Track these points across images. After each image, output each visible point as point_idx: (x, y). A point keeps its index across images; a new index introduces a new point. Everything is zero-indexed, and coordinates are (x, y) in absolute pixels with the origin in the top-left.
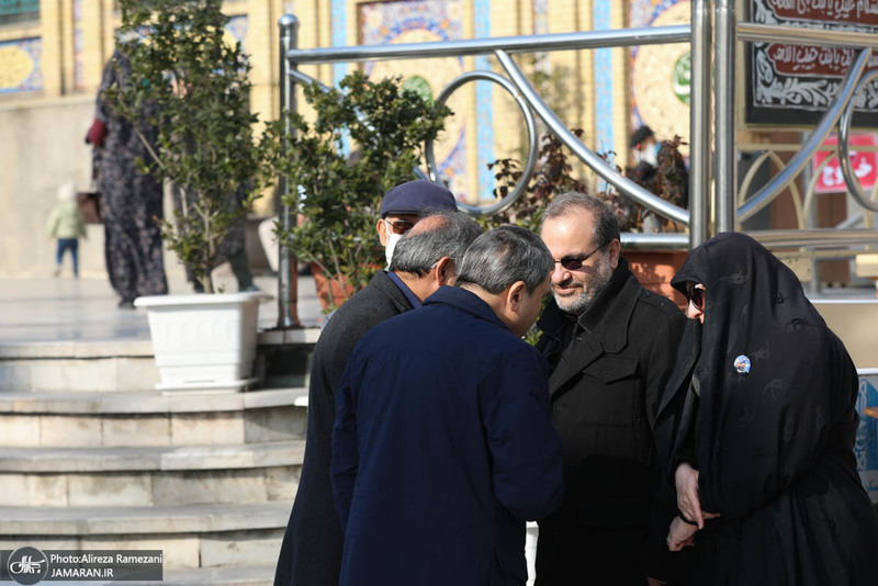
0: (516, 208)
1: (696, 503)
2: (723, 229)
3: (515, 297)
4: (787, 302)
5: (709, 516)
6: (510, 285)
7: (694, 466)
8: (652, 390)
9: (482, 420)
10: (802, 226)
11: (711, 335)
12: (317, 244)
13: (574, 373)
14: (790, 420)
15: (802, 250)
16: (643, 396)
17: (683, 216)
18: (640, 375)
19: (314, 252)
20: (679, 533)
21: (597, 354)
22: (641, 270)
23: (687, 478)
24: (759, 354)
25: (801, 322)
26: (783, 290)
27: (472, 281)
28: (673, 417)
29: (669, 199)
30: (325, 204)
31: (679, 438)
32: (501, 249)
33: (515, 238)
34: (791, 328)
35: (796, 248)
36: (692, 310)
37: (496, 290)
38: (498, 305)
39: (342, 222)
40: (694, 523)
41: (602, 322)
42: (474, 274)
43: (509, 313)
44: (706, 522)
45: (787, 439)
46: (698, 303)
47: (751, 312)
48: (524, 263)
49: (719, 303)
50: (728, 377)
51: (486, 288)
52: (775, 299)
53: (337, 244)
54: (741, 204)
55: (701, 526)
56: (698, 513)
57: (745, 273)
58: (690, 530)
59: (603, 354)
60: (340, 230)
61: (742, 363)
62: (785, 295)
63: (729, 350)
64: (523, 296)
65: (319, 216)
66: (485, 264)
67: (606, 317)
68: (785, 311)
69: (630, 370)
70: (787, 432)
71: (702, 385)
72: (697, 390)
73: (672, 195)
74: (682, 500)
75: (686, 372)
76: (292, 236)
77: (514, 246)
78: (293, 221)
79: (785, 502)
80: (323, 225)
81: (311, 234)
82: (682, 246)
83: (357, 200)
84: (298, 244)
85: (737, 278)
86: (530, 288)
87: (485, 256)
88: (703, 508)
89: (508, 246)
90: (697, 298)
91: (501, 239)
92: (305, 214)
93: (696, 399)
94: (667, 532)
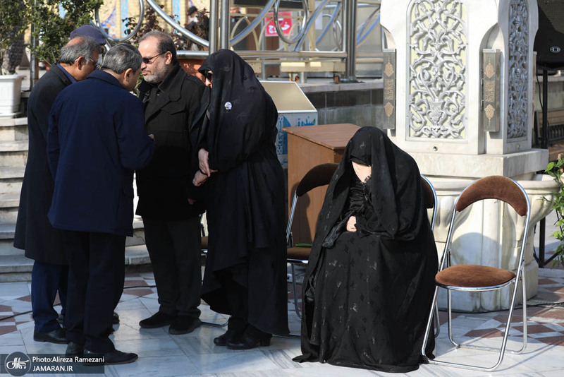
0: (134, 39)
1: (207, 165)
2: (223, 47)
3: (128, 75)
4: (248, 80)
5: (212, 171)
6: (126, 70)
7: (207, 150)
8: (191, 117)
9: (115, 128)
10: (258, 49)
11: (215, 93)
12: (47, 54)
13: (158, 109)
14: (248, 130)
15: (257, 59)
16: (187, 119)
17: (206, 43)
18: (186, 111)
19: (45, 57)
20: (199, 178)
21: (167, 102)
22: (188, 67)
23: (203, 155)
24: (235, 101)
25: (254, 88)
26: (247, 74)
27: (109, 68)
28: (198, 129)
29: (201, 36)
30: (50, 36)
31: (200, 137)
32: (122, 54)
33: (127, 49)
34: (249, 91)
35: (255, 59)
36: (207, 82)
37: (120, 72)
38: (120, 78)
39: (58, 44)
40: (207, 174)
41: (169, 88)
42: (110, 65)
43: (125, 82)
44: (211, 174)
45: (246, 138)
46: (210, 80)
47: (232, 83)
48: (132, 60)
49: (218, 79)
50: (222, 111)
51: (115, 71)
52: (243, 78)
53: (55, 54)
54: (232, 38)
55: (209, 175)
56: (208, 170)
57: (230, 66)
58: (204, 177)
59: (170, 102)
60: (57, 47)
61: (228, 105)
62: (247, 77)
63: (223, 100)
64: (131, 75)
65: (48, 41)
66: (115, 61)
67: (171, 85)
68: (247, 83)
69: (182, 108)
70: (247, 135)
71: (211, 115)
72: (209, 117)
73: (202, 34)
74: (201, 164)
75: (205, 110)
76: (36, 50)
77: (127, 53)
78: (37, 43)
79: (245, 165)
80: (50, 45)
81: (44, 49)
82: (205, 56)
83: (65, 34)
84: (38, 54)
85: (227, 69)
86: (134, 71)
87: (115, 57)
88: (210, 167)
89: (124, 53)
90: (209, 77)
91: (122, 50)
92: (42, 40)
93: (208, 121)
94: (193, 177)
